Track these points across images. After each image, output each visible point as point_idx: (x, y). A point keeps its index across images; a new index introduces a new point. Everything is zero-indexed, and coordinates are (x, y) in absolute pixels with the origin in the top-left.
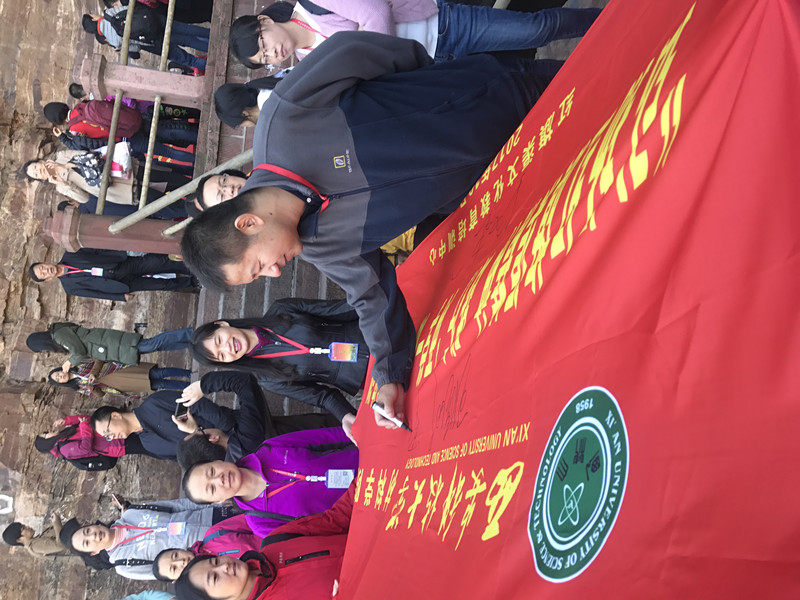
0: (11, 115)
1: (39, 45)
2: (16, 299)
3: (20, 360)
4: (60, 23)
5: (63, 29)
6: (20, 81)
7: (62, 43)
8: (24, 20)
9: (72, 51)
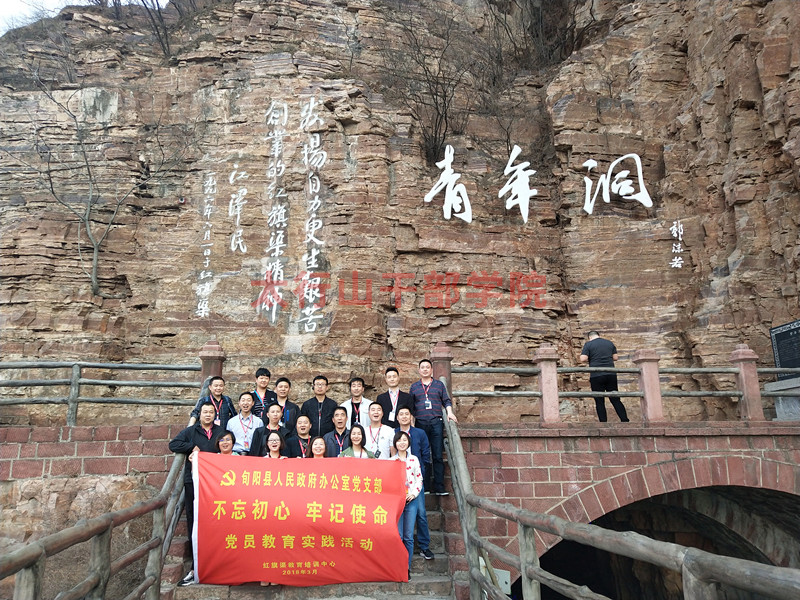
0: (572, 289)
1: (627, 299)
2: (440, 312)
3: (399, 322)
4: (647, 309)
5: (643, 312)
6: (596, 290)
7: (632, 312)
8: (643, 286)
9: (627, 320)
